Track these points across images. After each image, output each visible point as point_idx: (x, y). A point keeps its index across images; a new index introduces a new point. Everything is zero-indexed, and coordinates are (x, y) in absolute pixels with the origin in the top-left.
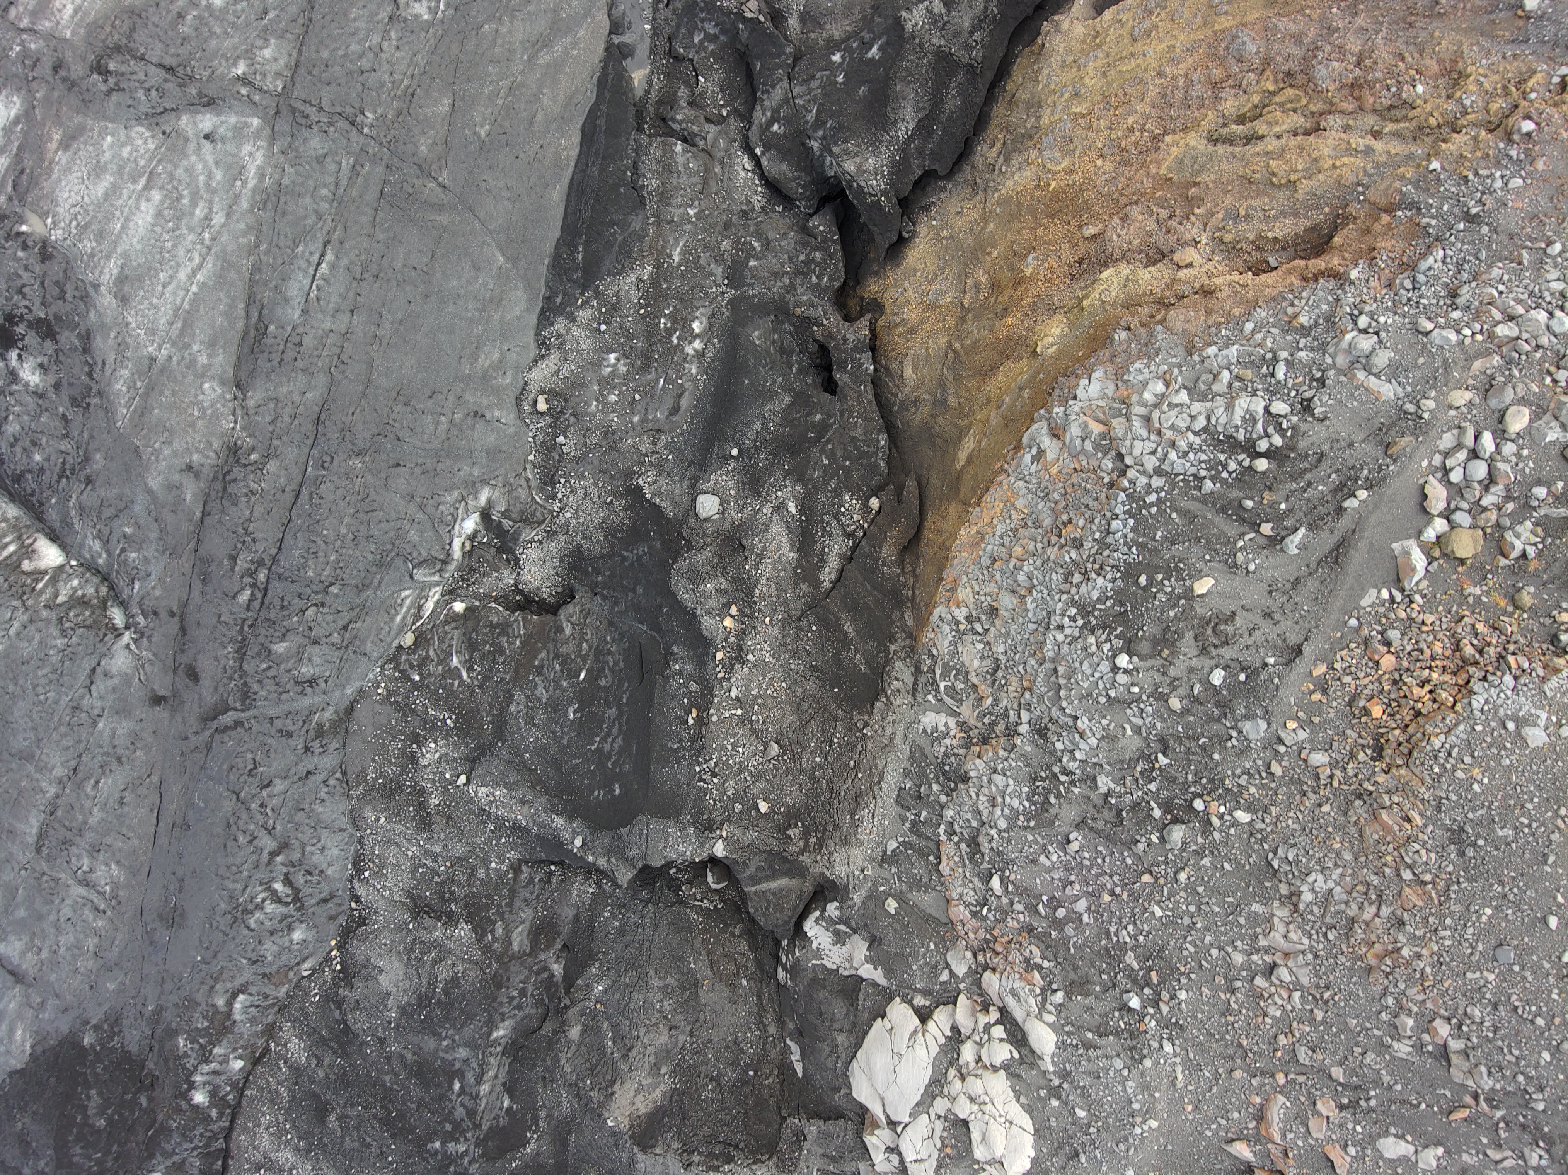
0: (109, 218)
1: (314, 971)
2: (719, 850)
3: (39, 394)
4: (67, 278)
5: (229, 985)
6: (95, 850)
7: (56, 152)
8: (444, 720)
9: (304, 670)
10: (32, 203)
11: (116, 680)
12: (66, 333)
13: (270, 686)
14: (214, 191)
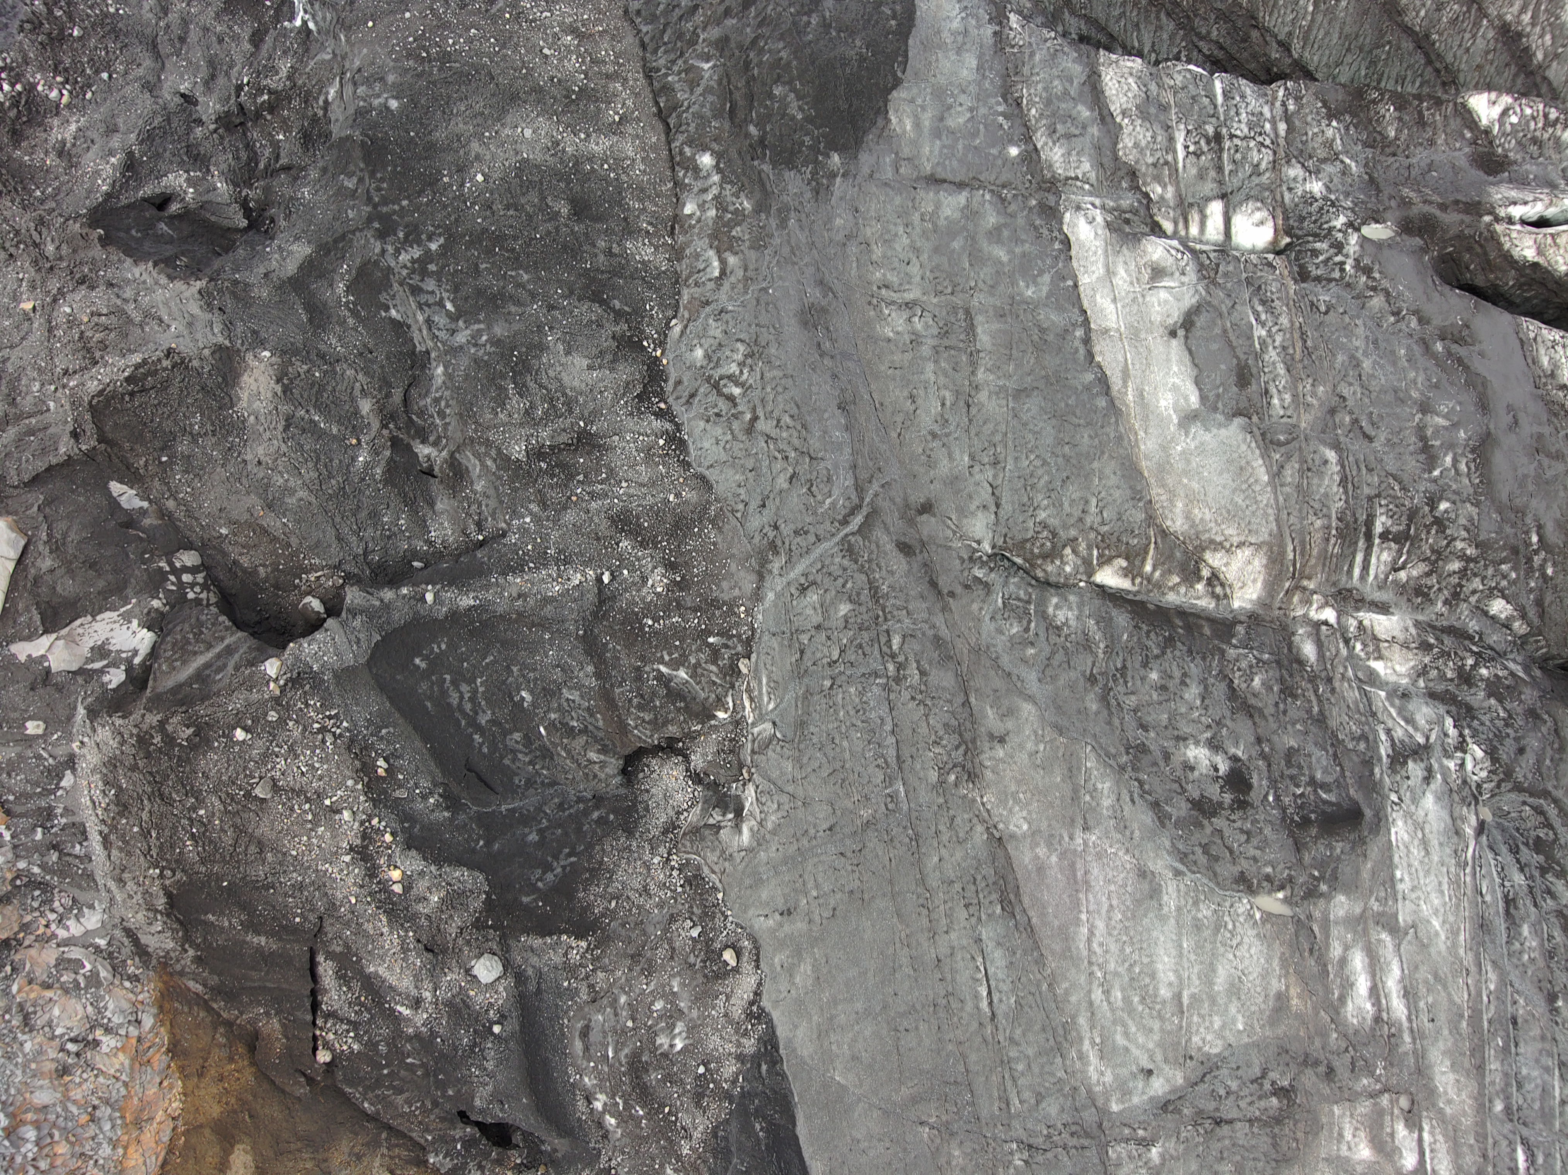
0: (1199, 947)
1: (668, 326)
2: (272, 667)
3: (1182, 739)
4: (1209, 868)
5: (733, 279)
6: (916, 340)
7: (1287, 987)
8: (656, 620)
9: (815, 597)
10: (1285, 925)
11: (973, 507)
12: (1183, 813)
13: (835, 570)
14: (1114, 1022)
